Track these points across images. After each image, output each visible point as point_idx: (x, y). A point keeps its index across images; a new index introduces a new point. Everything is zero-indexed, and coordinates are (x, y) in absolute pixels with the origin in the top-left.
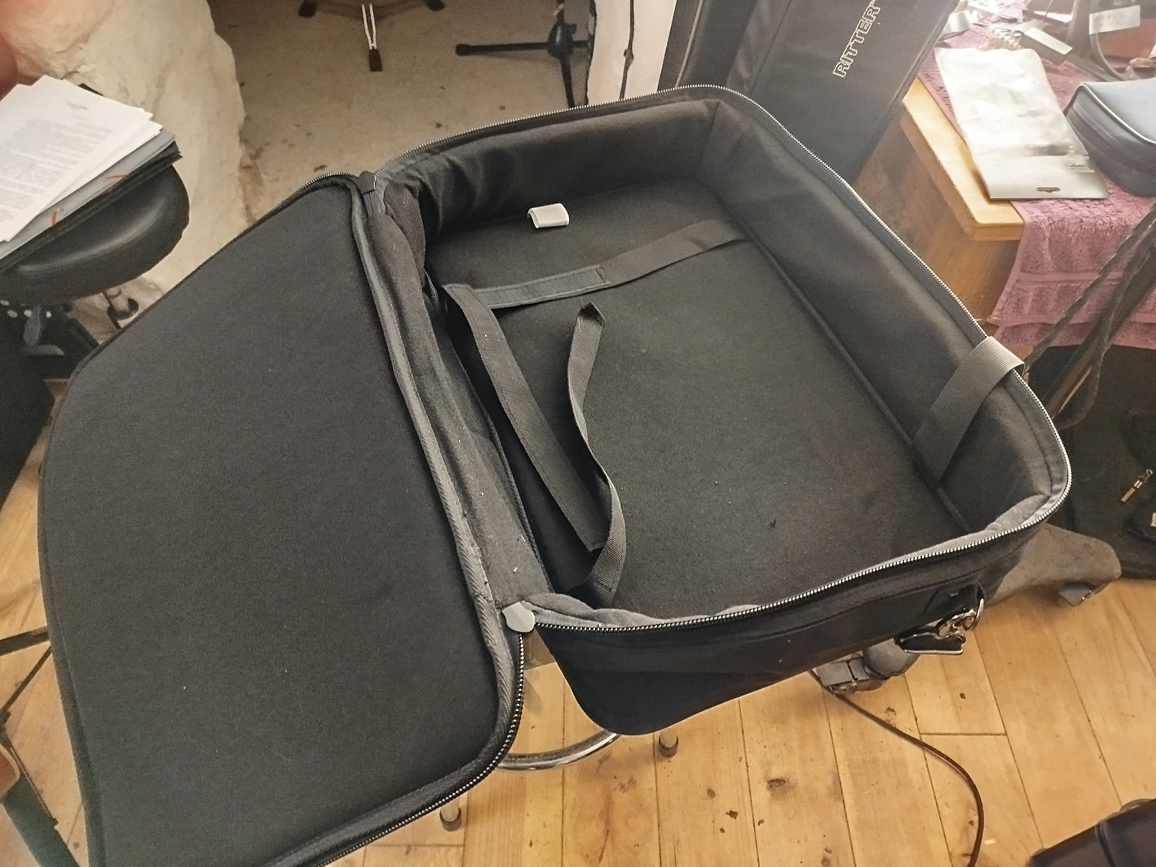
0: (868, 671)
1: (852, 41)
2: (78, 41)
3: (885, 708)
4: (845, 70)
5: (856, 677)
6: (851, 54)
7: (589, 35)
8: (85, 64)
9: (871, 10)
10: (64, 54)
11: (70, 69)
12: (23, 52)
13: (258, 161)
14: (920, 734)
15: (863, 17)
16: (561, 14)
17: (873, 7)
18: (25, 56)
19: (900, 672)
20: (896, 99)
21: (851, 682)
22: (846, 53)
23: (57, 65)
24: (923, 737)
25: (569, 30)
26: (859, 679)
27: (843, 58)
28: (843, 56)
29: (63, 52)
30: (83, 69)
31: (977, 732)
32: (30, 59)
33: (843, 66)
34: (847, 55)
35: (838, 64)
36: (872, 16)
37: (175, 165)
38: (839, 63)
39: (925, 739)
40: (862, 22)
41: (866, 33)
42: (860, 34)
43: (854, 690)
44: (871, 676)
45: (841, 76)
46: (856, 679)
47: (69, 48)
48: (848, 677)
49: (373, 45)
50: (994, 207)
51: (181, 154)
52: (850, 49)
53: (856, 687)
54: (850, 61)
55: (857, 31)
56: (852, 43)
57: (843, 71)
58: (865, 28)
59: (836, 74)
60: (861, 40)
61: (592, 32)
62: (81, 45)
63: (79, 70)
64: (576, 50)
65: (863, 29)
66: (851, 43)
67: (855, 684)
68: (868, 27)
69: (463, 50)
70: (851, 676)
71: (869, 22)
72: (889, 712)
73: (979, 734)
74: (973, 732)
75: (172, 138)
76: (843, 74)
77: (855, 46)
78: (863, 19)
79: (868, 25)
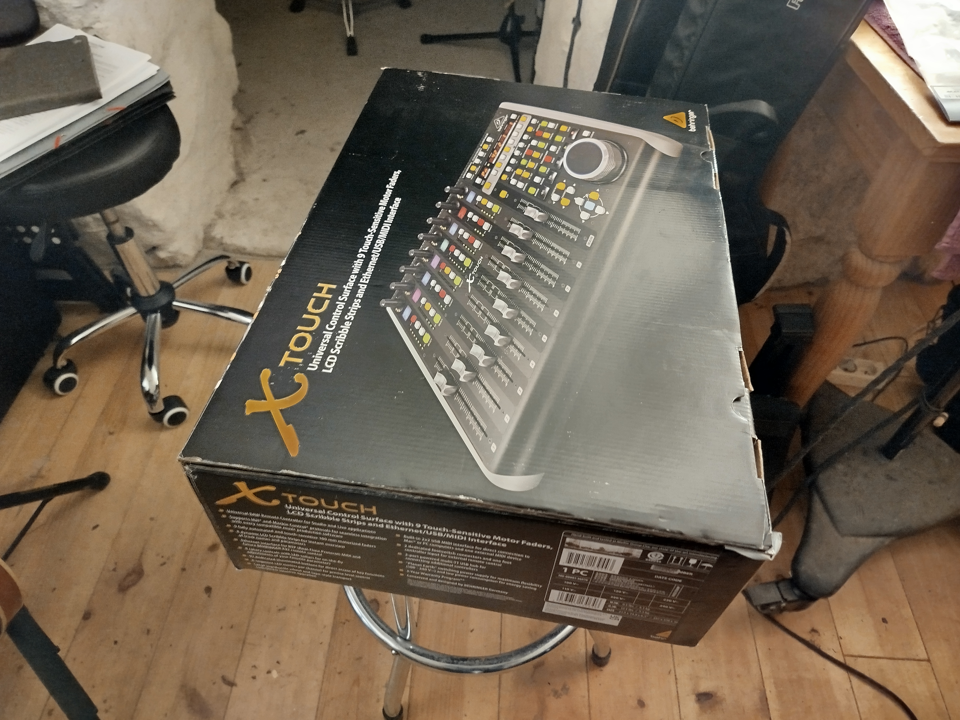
0: (796, 592)
3: (809, 628)
4: (799, 2)
5: (785, 598)
7: (538, 20)
13: (248, 126)
14: (844, 656)
16: (512, 8)
19: (828, 595)
20: (844, 36)
21: (780, 602)
23: (72, 18)
24: (847, 658)
25: (518, 21)
26: (787, 600)
29: (80, 7)
30: (99, 24)
31: (900, 657)
32: (51, 12)
37: (170, 104)
39: (850, 662)
43: (782, 610)
44: (798, 596)
45: (794, 8)
47: (86, 5)
48: (778, 597)
49: (350, 33)
50: (951, 128)
51: (175, 95)
53: (784, 607)
57: (797, 4)
59: (790, 6)
61: (540, 18)
62: (96, 4)
64: (524, 39)
67: (784, 604)
69: (427, 39)
72: (813, 633)
73: (903, 659)
74: (896, 657)
75: (168, 78)
76: (796, 6)
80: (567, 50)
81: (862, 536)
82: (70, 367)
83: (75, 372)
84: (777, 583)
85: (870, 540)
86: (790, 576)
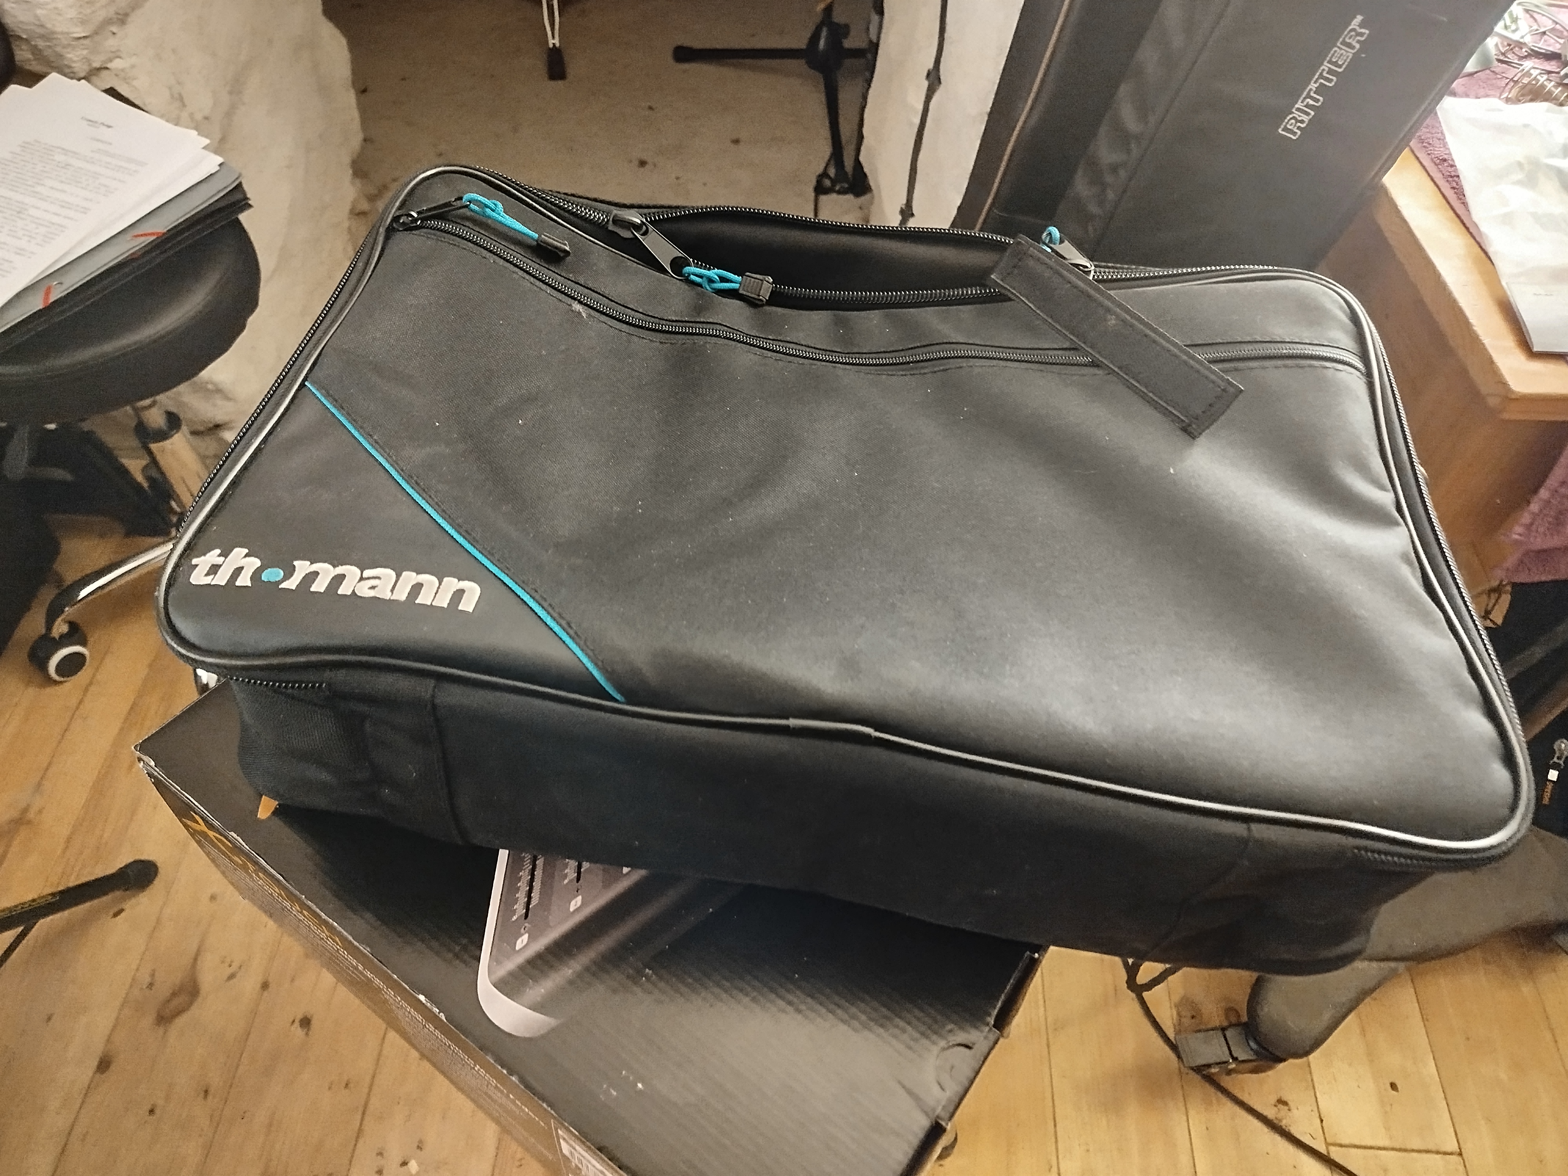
0: (1253, 1045)
2: (108, 22)
3: (1273, 1099)
4: (1299, 128)
5: (1235, 1055)
6: (1311, 102)
7: (871, 42)
8: (121, 56)
9: (1353, 33)
10: (86, 42)
11: (96, 65)
12: (24, 36)
14: (1328, 1145)
15: (1338, 44)
16: (828, 10)
17: (1357, 28)
18: (26, 40)
19: (1306, 1052)
20: (1374, 178)
21: (1226, 1062)
22: (1303, 102)
23: (75, 57)
24: (1332, 1149)
25: (839, 32)
26: (1240, 1059)
27: (1298, 110)
28: (1299, 105)
29: (85, 37)
30: (116, 64)
31: (1415, 1148)
32: (36, 46)
33: (1297, 121)
34: (1305, 103)
35: (1288, 118)
36: (1354, 43)
37: (243, 217)
38: (1291, 116)
39: (1336, 1154)
40: (1335, 51)
41: (1340, 70)
42: (1330, 72)
43: (1229, 1072)
44: (1256, 1053)
45: (1291, 136)
46: (1235, 1059)
47: (96, 33)
48: (1224, 1055)
49: (554, 41)
50: (1537, 366)
51: (250, 202)
52: (1312, 94)
53: (1233, 1069)
54: (1307, 114)
55: (1326, 66)
56: (1316, 85)
57: (1295, 130)
58: (1340, 63)
59: (1284, 133)
60: (1330, 81)
61: (874, 39)
62: (114, 29)
63: (108, 66)
64: (848, 62)
65: (1336, 64)
66: (1313, 86)
67: (1233, 1066)
69: (683, 54)
70: (1227, 1052)
71: (1347, 52)
72: (1280, 1106)
73: (1419, 1151)
74: (1409, 1147)
75: (237, 179)
76: (1294, 134)
77: (1320, 90)
78: (1339, 47)
79: (1345, 58)
80: (917, 121)
82: (75, 634)
83: (84, 644)
84: (1223, 1029)
85: (1374, 964)
86: (1245, 1019)
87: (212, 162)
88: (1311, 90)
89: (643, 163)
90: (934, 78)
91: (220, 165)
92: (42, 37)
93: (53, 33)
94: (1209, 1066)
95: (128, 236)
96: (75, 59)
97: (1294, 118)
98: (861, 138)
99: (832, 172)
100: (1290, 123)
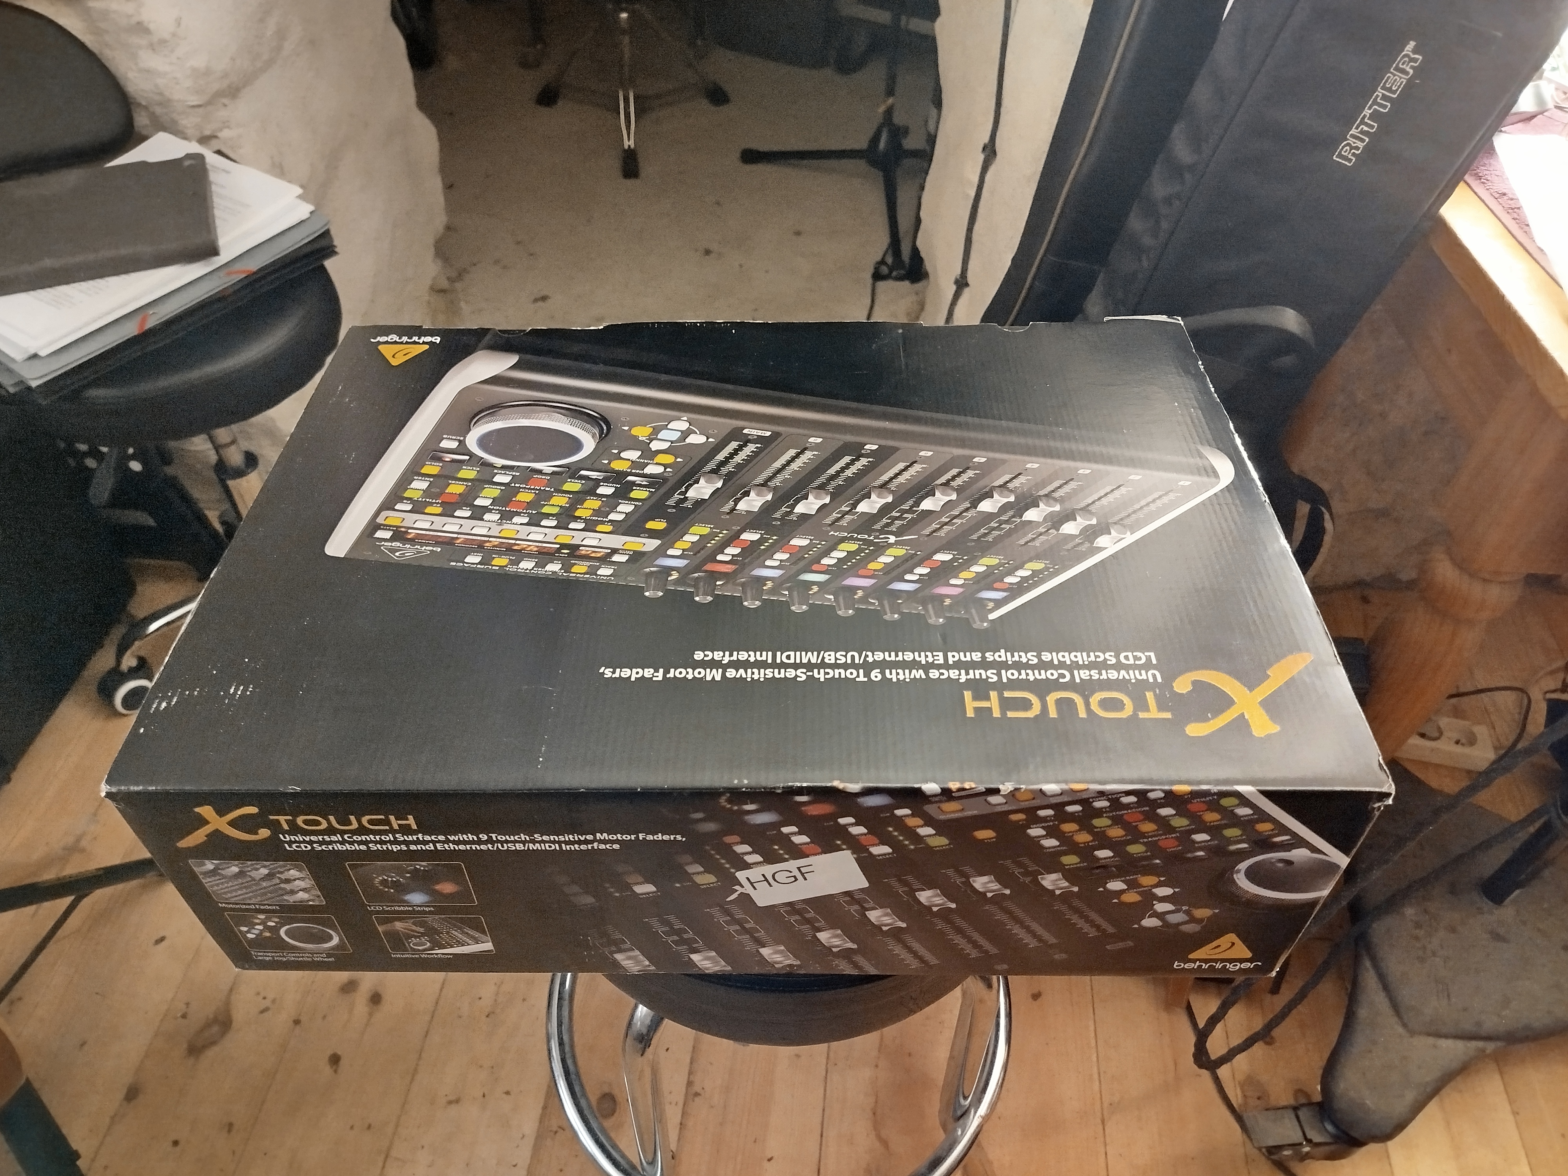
0: (1330, 1127)
1: (1370, 108)
2: (221, 94)
4: (1354, 154)
5: (1309, 1137)
6: (1366, 129)
7: (929, 135)
8: (228, 127)
9: (1406, 59)
10: (201, 110)
11: (207, 133)
12: (144, 103)
13: (458, 285)
15: (1392, 70)
16: (889, 112)
17: (1411, 54)
18: (146, 108)
19: (1386, 1137)
20: (1429, 208)
21: (1301, 1144)
22: (1357, 128)
23: (188, 122)
25: (898, 133)
26: (1314, 1142)
27: (1353, 136)
28: (1353, 131)
29: (199, 106)
30: (225, 134)
32: (153, 114)
33: (1352, 148)
34: (1359, 129)
35: (1343, 145)
36: (1408, 69)
37: (329, 264)
38: (1345, 143)
40: (1389, 77)
41: (1395, 96)
42: (1384, 97)
43: (1304, 1158)
44: (1332, 1135)
45: (1346, 163)
46: (1309, 1141)
47: (209, 103)
48: (1297, 1137)
49: (629, 143)
51: (336, 250)
52: (1366, 120)
53: (1307, 1153)
54: (1362, 140)
55: (1380, 92)
56: (1370, 112)
57: (1350, 157)
58: (1394, 88)
59: (1338, 159)
60: (1385, 107)
61: (932, 132)
62: (225, 101)
63: (220, 135)
64: (907, 162)
65: (1390, 90)
66: (1367, 112)
67: (1307, 1149)
68: (1399, 87)
69: (750, 156)
70: (1300, 1134)
71: (1401, 78)
75: (326, 225)
76: (1350, 160)
77: (1374, 116)
78: (1392, 73)
79: (1399, 84)
80: (972, 193)
81: (1446, 1036)
82: (142, 668)
83: (148, 678)
84: (1295, 1109)
85: (1460, 1045)
86: (1318, 1098)
87: (304, 210)
88: (1365, 116)
89: (708, 252)
90: (990, 151)
91: (311, 213)
92: (160, 104)
93: (169, 100)
94: (1280, 1148)
95: (222, 274)
96: (189, 125)
97: (1348, 144)
98: (918, 221)
99: (889, 260)
100: (1344, 150)
